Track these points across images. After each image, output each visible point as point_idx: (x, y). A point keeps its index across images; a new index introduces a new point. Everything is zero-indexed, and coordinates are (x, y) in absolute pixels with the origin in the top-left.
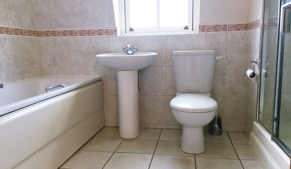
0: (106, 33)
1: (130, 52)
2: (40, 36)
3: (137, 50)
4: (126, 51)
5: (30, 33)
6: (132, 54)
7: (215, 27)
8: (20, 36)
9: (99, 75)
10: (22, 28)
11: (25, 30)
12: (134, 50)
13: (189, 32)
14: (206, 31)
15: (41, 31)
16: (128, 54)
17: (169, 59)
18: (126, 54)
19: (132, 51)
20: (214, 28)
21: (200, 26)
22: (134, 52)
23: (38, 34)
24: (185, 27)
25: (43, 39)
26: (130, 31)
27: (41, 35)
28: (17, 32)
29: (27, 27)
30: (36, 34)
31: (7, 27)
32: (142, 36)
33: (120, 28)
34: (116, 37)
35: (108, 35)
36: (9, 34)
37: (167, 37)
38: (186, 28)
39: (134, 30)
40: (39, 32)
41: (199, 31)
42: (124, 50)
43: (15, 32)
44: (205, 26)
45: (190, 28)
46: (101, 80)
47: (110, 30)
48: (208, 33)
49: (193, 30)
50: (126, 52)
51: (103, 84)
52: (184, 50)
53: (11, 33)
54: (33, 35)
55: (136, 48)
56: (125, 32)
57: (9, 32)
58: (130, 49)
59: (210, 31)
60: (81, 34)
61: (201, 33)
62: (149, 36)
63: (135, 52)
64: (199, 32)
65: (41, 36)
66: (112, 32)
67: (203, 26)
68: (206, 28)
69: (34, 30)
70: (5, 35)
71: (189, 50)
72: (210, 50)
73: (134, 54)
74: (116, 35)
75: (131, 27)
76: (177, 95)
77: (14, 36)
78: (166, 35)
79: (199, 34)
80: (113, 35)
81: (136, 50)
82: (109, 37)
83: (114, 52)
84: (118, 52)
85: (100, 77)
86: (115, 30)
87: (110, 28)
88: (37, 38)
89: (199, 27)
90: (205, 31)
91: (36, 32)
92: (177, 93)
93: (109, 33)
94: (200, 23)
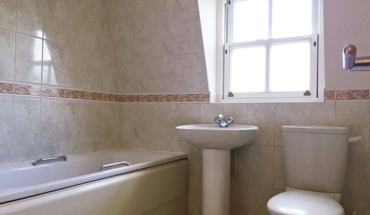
0: (196, 99)
1: (224, 124)
2: (123, 102)
3: (233, 121)
4: (218, 122)
5: (110, 97)
6: (226, 126)
7: (350, 94)
8: (98, 101)
9: (185, 152)
10: (101, 92)
11: (105, 95)
12: (229, 122)
13: (312, 99)
14: (336, 98)
15: (125, 96)
16: (221, 127)
17: (278, 137)
18: (219, 127)
19: (226, 123)
20: (348, 94)
21: (325, 91)
22: (229, 124)
23: (121, 99)
24: (305, 91)
25: (126, 105)
26: (229, 96)
27: (124, 100)
28: (95, 96)
29: (108, 91)
30: (118, 99)
31: (83, 90)
32: (242, 104)
33: (216, 92)
34: (208, 103)
35: (199, 101)
36: (84, 98)
37: (276, 105)
38: (307, 93)
39: (234, 96)
40: (123, 97)
41: (324, 98)
42: (216, 121)
43: (92, 96)
44: (334, 91)
45: (314, 93)
46: (186, 159)
47: (202, 94)
48: (338, 101)
49: (317, 97)
50: (218, 124)
51: (188, 164)
52: (301, 125)
53: (87, 98)
54: (115, 100)
55: (232, 119)
56: (222, 98)
57: (85, 96)
58: (223, 119)
59: (341, 98)
60: (167, 99)
61: (326, 101)
62: (252, 104)
63: (231, 124)
64: (325, 100)
65: (125, 102)
66: (203, 97)
67: (331, 91)
68: (336, 94)
69: (117, 94)
70: (79, 99)
71: (309, 125)
72: (341, 126)
73: (229, 126)
74: (209, 101)
75: (230, 91)
76: (287, 190)
77: (90, 101)
78: (274, 103)
79: (325, 102)
80: (205, 101)
81: (231, 122)
82: (200, 103)
83: (204, 123)
84: (210, 124)
85: (186, 155)
86: (208, 95)
87: (202, 93)
88: (118, 103)
89: (325, 93)
90: (334, 99)
91: (118, 97)
92: (287, 187)
93: (200, 98)
94: (326, 87)
